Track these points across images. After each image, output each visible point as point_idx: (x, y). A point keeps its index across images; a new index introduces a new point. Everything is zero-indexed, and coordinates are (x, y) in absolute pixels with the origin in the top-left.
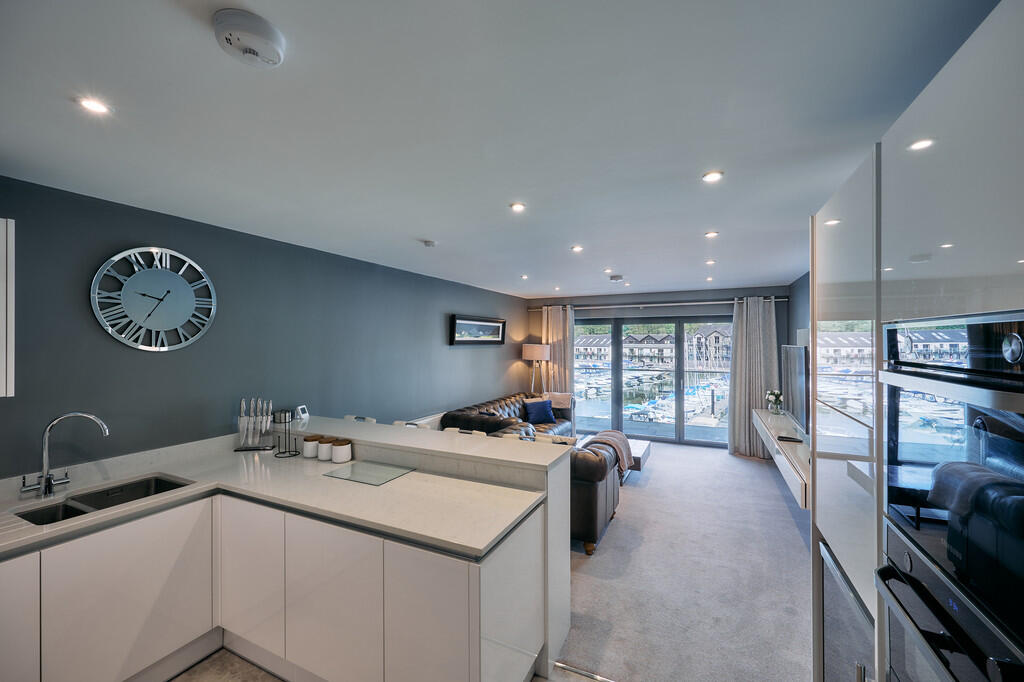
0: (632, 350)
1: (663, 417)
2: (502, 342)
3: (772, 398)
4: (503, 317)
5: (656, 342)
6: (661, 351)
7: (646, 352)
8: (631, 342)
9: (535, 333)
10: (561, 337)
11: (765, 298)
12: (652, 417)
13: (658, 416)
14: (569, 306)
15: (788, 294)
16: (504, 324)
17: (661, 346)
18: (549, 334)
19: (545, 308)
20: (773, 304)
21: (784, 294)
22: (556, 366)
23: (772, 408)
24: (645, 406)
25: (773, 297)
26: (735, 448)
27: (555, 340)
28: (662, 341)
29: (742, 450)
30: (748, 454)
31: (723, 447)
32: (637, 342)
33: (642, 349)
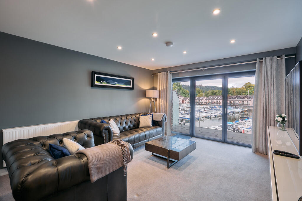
0: (231, 101)
1: (242, 127)
2: (132, 88)
3: (280, 119)
4: (132, 76)
5: (241, 98)
6: (243, 102)
7: (237, 102)
8: (231, 98)
9: (155, 86)
10: (165, 87)
11: (278, 57)
12: (235, 127)
13: (239, 127)
14: (169, 72)
15: (295, 53)
16: (133, 80)
17: (243, 100)
18: (160, 86)
19: (159, 74)
20: (284, 60)
21: (292, 53)
22: (163, 101)
23: (280, 126)
24: (234, 123)
25: (284, 56)
26: (256, 148)
27: (162, 88)
28: (243, 98)
29: (261, 149)
30: (265, 153)
31: (250, 147)
32: (233, 98)
33: (235, 101)
